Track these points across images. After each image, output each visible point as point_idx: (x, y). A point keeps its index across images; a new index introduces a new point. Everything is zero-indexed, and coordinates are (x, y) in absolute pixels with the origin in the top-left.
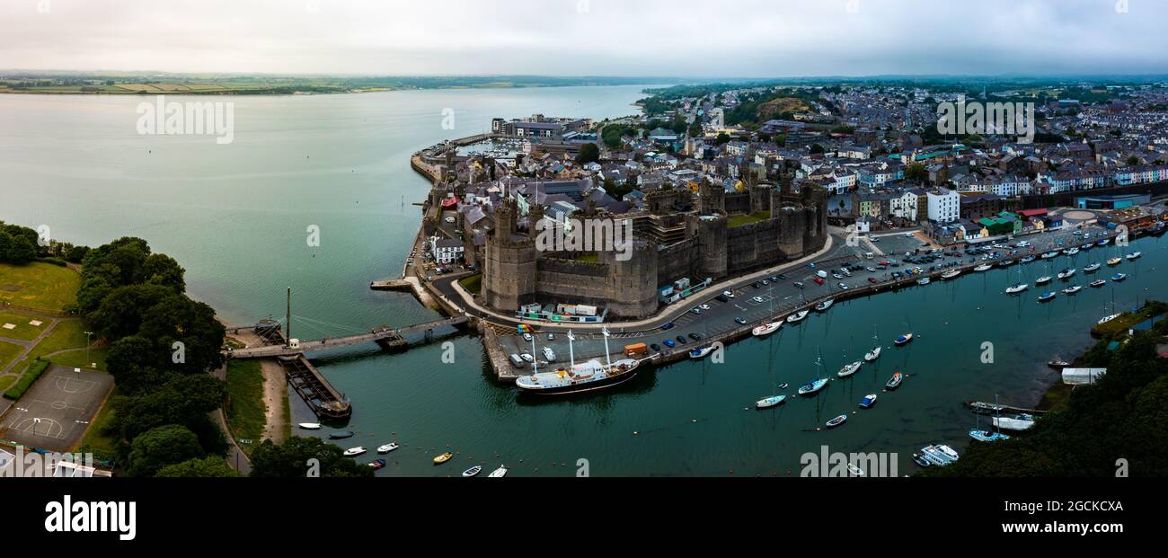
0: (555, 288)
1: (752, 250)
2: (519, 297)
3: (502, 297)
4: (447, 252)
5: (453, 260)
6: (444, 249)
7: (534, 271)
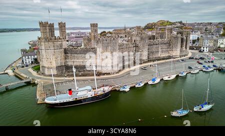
0: (74, 62)
1: (158, 52)
2: (57, 67)
3: (48, 68)
4: (28, 58)
5: (32, 62)
6: (27, 57)
7: (63, 54)
